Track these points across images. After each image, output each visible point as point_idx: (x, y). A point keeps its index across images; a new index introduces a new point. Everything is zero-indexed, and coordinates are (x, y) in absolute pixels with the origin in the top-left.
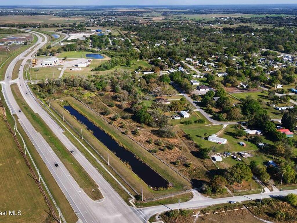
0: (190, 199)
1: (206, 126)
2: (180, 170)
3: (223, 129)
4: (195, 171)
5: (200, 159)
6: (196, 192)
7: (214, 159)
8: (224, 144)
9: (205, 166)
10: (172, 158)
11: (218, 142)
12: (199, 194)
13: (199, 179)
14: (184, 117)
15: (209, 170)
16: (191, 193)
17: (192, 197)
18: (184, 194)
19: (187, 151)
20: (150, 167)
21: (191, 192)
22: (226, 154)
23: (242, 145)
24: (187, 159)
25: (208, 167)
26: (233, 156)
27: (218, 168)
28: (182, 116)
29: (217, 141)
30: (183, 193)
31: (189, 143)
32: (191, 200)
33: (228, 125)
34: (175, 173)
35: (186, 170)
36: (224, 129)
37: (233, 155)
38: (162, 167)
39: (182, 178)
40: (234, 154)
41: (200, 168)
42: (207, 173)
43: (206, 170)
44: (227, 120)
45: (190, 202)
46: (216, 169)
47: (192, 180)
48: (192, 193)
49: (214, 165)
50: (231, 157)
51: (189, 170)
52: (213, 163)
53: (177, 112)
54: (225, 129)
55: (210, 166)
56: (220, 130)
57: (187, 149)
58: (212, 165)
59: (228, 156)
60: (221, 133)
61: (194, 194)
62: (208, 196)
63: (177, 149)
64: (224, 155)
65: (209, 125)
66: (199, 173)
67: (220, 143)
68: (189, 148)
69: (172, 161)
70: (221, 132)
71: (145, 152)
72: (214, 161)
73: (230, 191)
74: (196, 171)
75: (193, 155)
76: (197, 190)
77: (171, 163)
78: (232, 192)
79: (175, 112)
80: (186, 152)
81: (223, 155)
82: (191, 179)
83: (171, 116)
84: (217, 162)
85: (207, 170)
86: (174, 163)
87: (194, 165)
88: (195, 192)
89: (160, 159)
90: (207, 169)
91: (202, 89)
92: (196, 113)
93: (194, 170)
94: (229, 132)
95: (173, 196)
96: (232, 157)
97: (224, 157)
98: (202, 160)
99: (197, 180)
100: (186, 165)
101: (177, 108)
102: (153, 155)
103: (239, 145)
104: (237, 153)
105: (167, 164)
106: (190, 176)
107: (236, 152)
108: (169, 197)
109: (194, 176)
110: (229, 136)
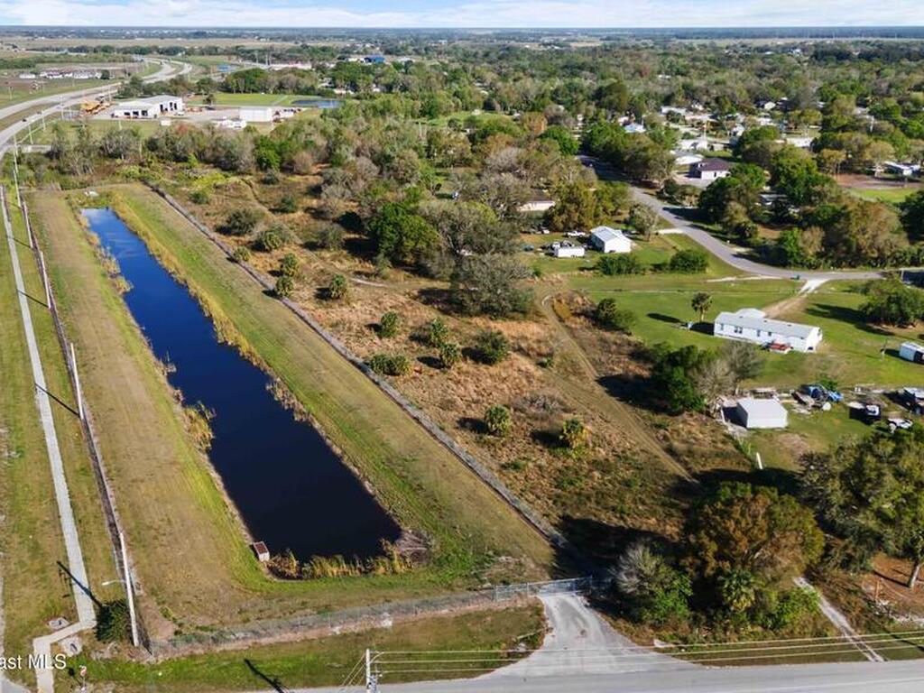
0: (514, 657)
1: (709, 281)
2: (504, 460)
3: (802, 294)
4: (597, 474)
5: (645, 413)
6: (577, 601)
7: (737, 416)
8: (806, 350)
9: (670, 451)
10: (476, 402)
11: (769, 340)
12: (593, 619)
13: (615, 522)
14: (607, 250)
15: (697, 469)
16: (530, 607)
17: (534, 643)
18: (479, 617)
19: (577, 372)
20: (328, 441)
21: (538, 602)
22: (815, 395)
23: (912, 358)
24: (566, 411)
25: (690, 453)
26: (857, 406)
27: (761, 467)
28: (594, 245)
29: (764, 335)
30: (471, 608)
31: (602, 340)
32: (519, 668)
33: (827, 283)
34: (465, 476)
35: (543, 462)
36: (805, 296)
37: (860, 402)
38: (394, 443)
39: (501, 509)
40: (862, 399)
41: (641, 458)
42: (680, 489)
43: (676, 468)
44: (822, 261)
45: (510, 678)
46: (742, 469)
47: (567, 524)
48: (537, 610)
49: (730, 448)
50: (848, 412)
51: (560, 465)
52: (730, 437)
53: (577, 234)
54: (812, 294)
55: (707, 449)
56: (787, 297)
57: (585, 366)
58: (720, 445)
59: (827, 406)
60: (791, 309)
61: (556, 614)
62: (658, 643)
63: (525, 364)
64: (801, 402)
65: (729, 279)
66: (627, 484)
67: (782, 347)
68: (595, 363)
69: (472, 414)
70: (787, 307)
71: (338, 368)
72: (732, 429)
73: (845, 612)
74: (604, 472)
75: (611, 393)
76: (582, 589)
77: (464, 423)
78: (856, 623)
79: (567, 236)
80: (572, 378)
81: (796, 397)
82: (566, 518)
83: (543, 248)
84: (757, 431)
85: (682, 472)
86: (477, 427)
87: (600, 440)
88: (564, 605)
89: (404, 402)
90: (685, 464)
91: (713, 173)
92: (669, 240)
93: (595, 464)
94: (834, 305)
95: (388, 623)
96: (852, 410)
97: (803, 411)
98: (658, 419)
99: (600, 525)
100: (551, 440)
101: (576, 217)
102: (377, 384)
103: (893, 361)
104: (885, 394)
105: (436, 431)
106: (558, 496)
107: (881, 391)
108: (353, 628)
109: (588, 498)
110: (833, 321)
